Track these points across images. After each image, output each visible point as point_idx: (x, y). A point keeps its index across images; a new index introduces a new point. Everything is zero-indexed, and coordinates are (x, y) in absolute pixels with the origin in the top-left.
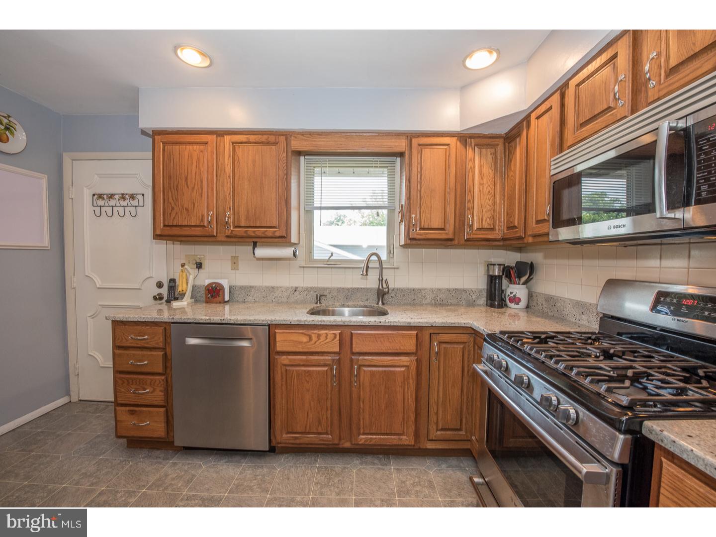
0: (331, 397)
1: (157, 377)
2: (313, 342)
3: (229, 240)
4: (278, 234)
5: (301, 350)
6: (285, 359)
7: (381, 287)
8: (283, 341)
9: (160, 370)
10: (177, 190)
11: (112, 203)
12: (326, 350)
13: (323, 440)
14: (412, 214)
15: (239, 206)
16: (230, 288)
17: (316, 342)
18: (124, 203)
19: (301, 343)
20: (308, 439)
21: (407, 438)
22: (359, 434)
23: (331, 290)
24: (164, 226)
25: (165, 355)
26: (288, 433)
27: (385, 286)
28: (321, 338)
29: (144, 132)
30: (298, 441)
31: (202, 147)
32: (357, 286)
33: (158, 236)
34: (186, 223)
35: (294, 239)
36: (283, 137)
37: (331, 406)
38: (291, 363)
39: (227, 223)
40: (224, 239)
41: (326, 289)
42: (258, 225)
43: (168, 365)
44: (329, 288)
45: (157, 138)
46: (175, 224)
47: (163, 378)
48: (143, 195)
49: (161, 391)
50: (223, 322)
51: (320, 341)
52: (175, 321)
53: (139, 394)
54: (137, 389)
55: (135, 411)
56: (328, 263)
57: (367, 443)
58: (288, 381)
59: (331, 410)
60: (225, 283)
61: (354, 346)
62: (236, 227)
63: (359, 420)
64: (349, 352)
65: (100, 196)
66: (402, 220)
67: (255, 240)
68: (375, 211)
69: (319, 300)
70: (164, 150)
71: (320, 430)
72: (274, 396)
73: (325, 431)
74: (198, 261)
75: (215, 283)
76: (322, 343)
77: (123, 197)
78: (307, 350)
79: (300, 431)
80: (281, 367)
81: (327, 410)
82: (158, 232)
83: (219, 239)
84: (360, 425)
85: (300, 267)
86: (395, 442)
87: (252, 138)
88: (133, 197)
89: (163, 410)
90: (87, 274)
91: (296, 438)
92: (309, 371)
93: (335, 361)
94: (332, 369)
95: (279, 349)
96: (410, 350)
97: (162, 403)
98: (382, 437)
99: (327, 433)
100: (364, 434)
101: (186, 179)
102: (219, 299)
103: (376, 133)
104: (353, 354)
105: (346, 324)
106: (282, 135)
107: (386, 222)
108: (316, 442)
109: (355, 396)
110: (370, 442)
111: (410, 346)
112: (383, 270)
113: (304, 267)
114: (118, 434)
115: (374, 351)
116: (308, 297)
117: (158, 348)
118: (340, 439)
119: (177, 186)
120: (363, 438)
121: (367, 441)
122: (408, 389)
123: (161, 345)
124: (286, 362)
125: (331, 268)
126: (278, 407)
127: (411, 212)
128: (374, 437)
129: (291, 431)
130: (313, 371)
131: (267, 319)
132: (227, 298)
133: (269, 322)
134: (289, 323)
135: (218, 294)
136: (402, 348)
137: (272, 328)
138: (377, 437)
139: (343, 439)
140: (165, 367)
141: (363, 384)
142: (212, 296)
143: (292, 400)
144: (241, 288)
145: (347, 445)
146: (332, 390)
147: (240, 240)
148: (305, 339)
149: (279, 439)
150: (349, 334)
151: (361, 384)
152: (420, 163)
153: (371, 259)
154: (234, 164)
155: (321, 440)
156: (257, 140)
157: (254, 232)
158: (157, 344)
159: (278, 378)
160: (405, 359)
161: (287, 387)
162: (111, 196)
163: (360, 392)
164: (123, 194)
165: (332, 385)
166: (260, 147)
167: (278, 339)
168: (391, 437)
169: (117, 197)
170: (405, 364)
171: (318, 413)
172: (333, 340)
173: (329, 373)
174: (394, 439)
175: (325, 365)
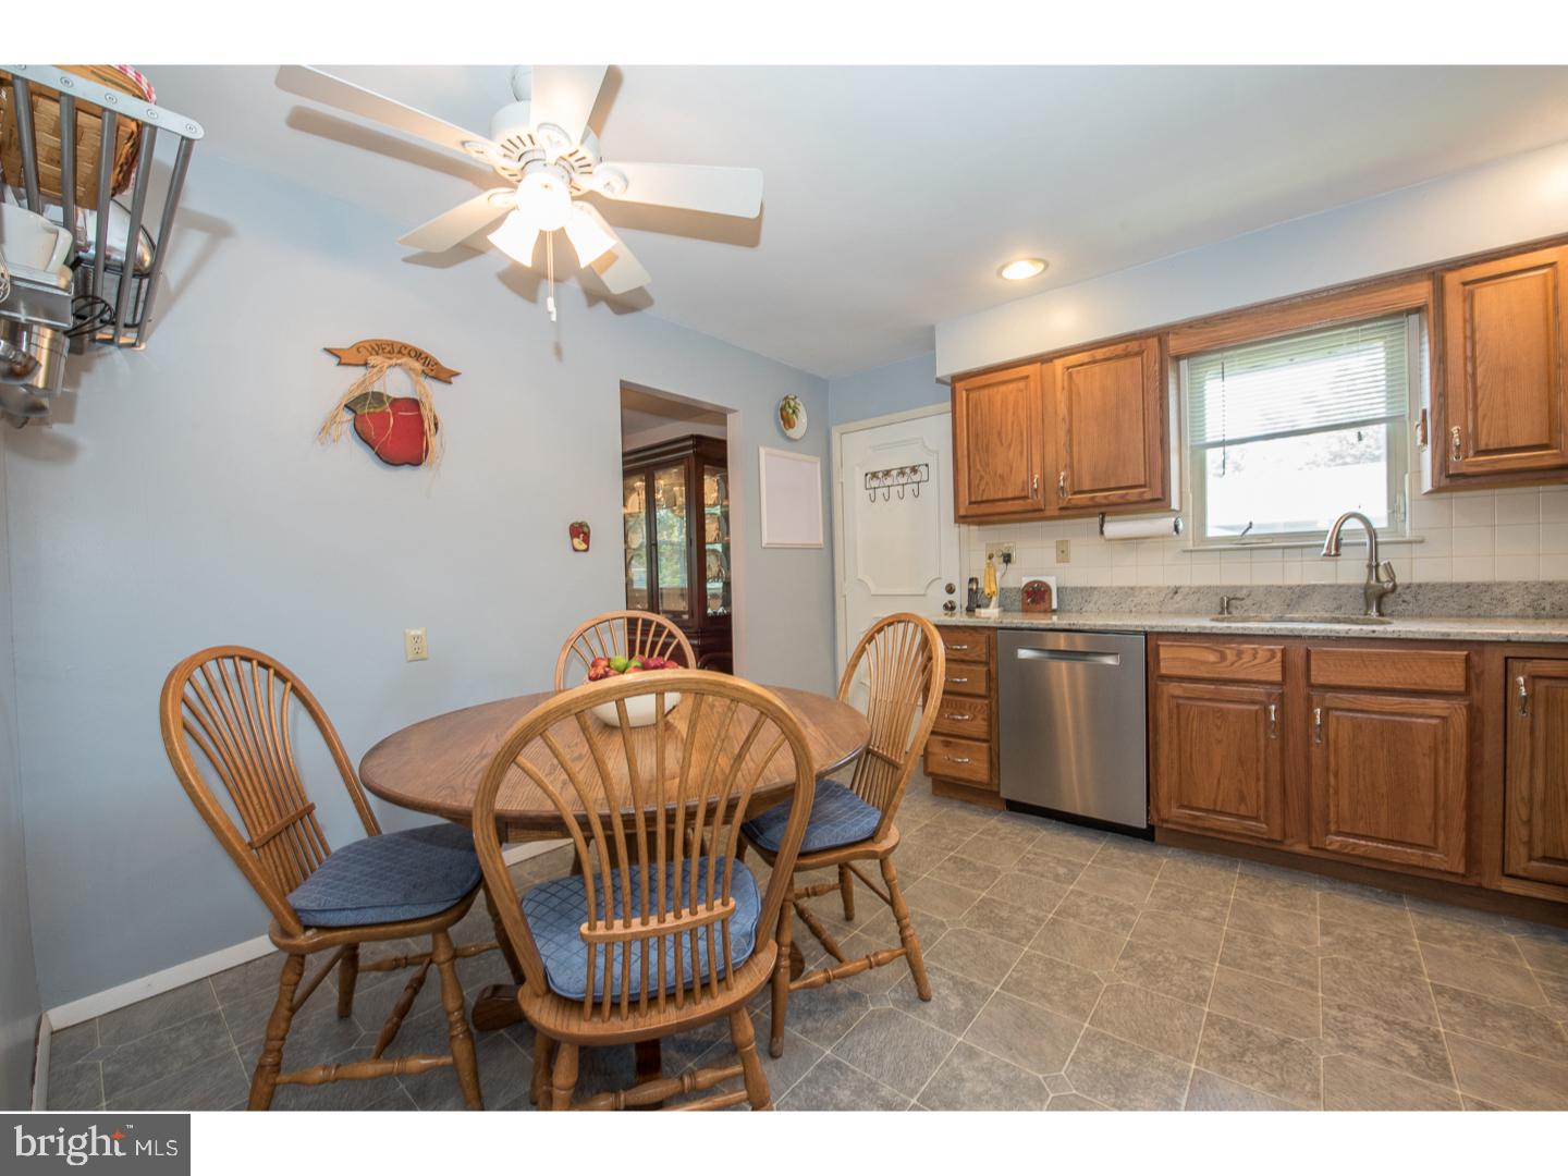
0: (1266, 758)
1: (979, 701)
2: (1228, 662)
3: (1064, 513)
4: (1148, 496)
5: (1206, 675)
6: (1175, 689)
7: (1373, 582)
8: (1172, 660)
9: (983, 691)
10: (987, 451)
11: (889, 481)
12: (1255, 678)
13: (1251, 830)
14: (1454, 425)
15: (1080, 460)
16: (1059, 589)
17: (1233, 664)
18: (903, 480)
19: (1204, 663)
20: (1219, 823)
21: (1445, 858)
22: (1327, 832)
23: (1251, 591)
24: (971, 503)
25: (989, 672)
26: (1182, 806)
27: (1383, 577)
28: (1244, 656)
29: (939, 381)
30: (1199, 823)
31: (1021, 384)
32: (1313, 582)
33: (961, 519)
34: (1000, 496)
35: (1175, 505)
36: (1155, 340)
37: (1266, 774)
38: (1186, 695)
39: (1062, 488)
40: (1057, 513)
41: (1241, 588)
42: (1112, 486)
43: (993, 686)
44: (1247, 587)
45: (959, 385)
46: (985, 498)
47: (986, 702)
48: (927, 465)
49: (984, 719)
50: (1074, 628)
51: (1241, 662)
52: (1004, 625)
53: (954, 719)
54: (952, 714)
55: (950, 742)
56: (1243, 542)
57: (1346, 851)
58: (1183, 723)
59: (1266, 780)
60: (1052, 582)
61: (1313, 673)
62: (1075, 493)
63: (1328, 806)
64: (1302, 682)
65: (875, 475)
66: (1424, 441)
67: (1103, 510)
68: (1351, 434)
69: (1227, 608)
70: (968, 399)
71: (1243, 811)
72: (1156, 743)
73: (1254, 815)
74: (1006, 551)
75: (1035, 582)
76: (1246, 665)
77: (902, 472)
78: (1216, 676)
79: (1203, 807)
80: (1169, 701)
81: (1258, 779)
82: (962, 512)
83: (1047, 513)
84: (1328, 815)
85: (1184, 551)
86: (1414, 861)
87: (1099, 354)
88: (914, 470)
89: (985, 745)
90: (860, 577)
91: (1197, 818)
92: (1221, 710)
93: (1273, 697)
94: (1267, 712)
95: (1163, 671)
96: (1451, 686)
97: (984, 736)
98: (1380, 845)
99: (1256, 819)
100: (1338, 833)
101: (1000, 434)
102: (1043, 606)
103: (1351, 285)
104: (1311, 686)
105: (1296, 633)
106: (1153, 336)
107: (1383, 451)
108: (1237, 831)
109: (1317, 760)
110: (1354, 849)
111: (1453, 678)
112: (1380, 547)
113: (1191, 551)
114: (930, 770)
115: (1358, 684)
116: (1201, 603)
117: (981, 662)
118: (1285, 835)
119: (987, 446)
120: (1337, 841)
121: (1346, 847)
122: (1446, 761)
123: (984, 658)
124: (1178, 692)
125: (1251, 549)
126: (1163, 762)
127: (1450, 421)
128: (1363, 842)
129: (1186, 803)
130: (1229, 709)
131: (1144, 623)
132: (1055, 606)
133: (1147, 629)
134: (1183, 630)
135: (1043, 599)
136: (1429, 681)
137: (1152, 639)
138: (1370, 844)
139: (1292, 837)
140: (989, 689)
141: (1336, 742)
142: (1033, 601)
143: (1188, 755)
144: (1075, 590)
145: (1301, 848)
146: (1266, 746)
147: (1082, 511)
148: (1212, 657)
149: (1165, 814)
150: (1302, 652)
151: (1331, 742)
152: (1470, 320)
153: (1344, 527)
154: (1070, 399)
155: (1245, 828)
156: (1108, 355)
157: (1106, 497)
158: (979, 656)
159: (1163, 715)
160: (1437, 706)
161: (1179, 734)
162: (887, 473)
163: (1328, 757)
164: (901, 468)
165: (1267, 739)
166: (1112, 364)
167: (1162, 656)
168: (1404, 849)
169: (894, 473)
170: (1438, 712)
171: (1240, 781)
172: (1269, 660)
173: (1261, 716)
174: (1413, 854)
175: (1253, 702)
